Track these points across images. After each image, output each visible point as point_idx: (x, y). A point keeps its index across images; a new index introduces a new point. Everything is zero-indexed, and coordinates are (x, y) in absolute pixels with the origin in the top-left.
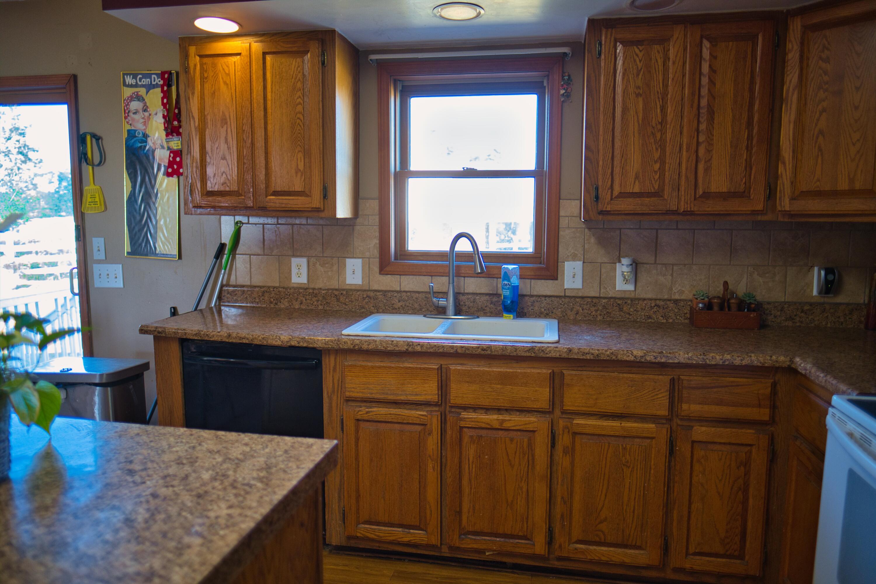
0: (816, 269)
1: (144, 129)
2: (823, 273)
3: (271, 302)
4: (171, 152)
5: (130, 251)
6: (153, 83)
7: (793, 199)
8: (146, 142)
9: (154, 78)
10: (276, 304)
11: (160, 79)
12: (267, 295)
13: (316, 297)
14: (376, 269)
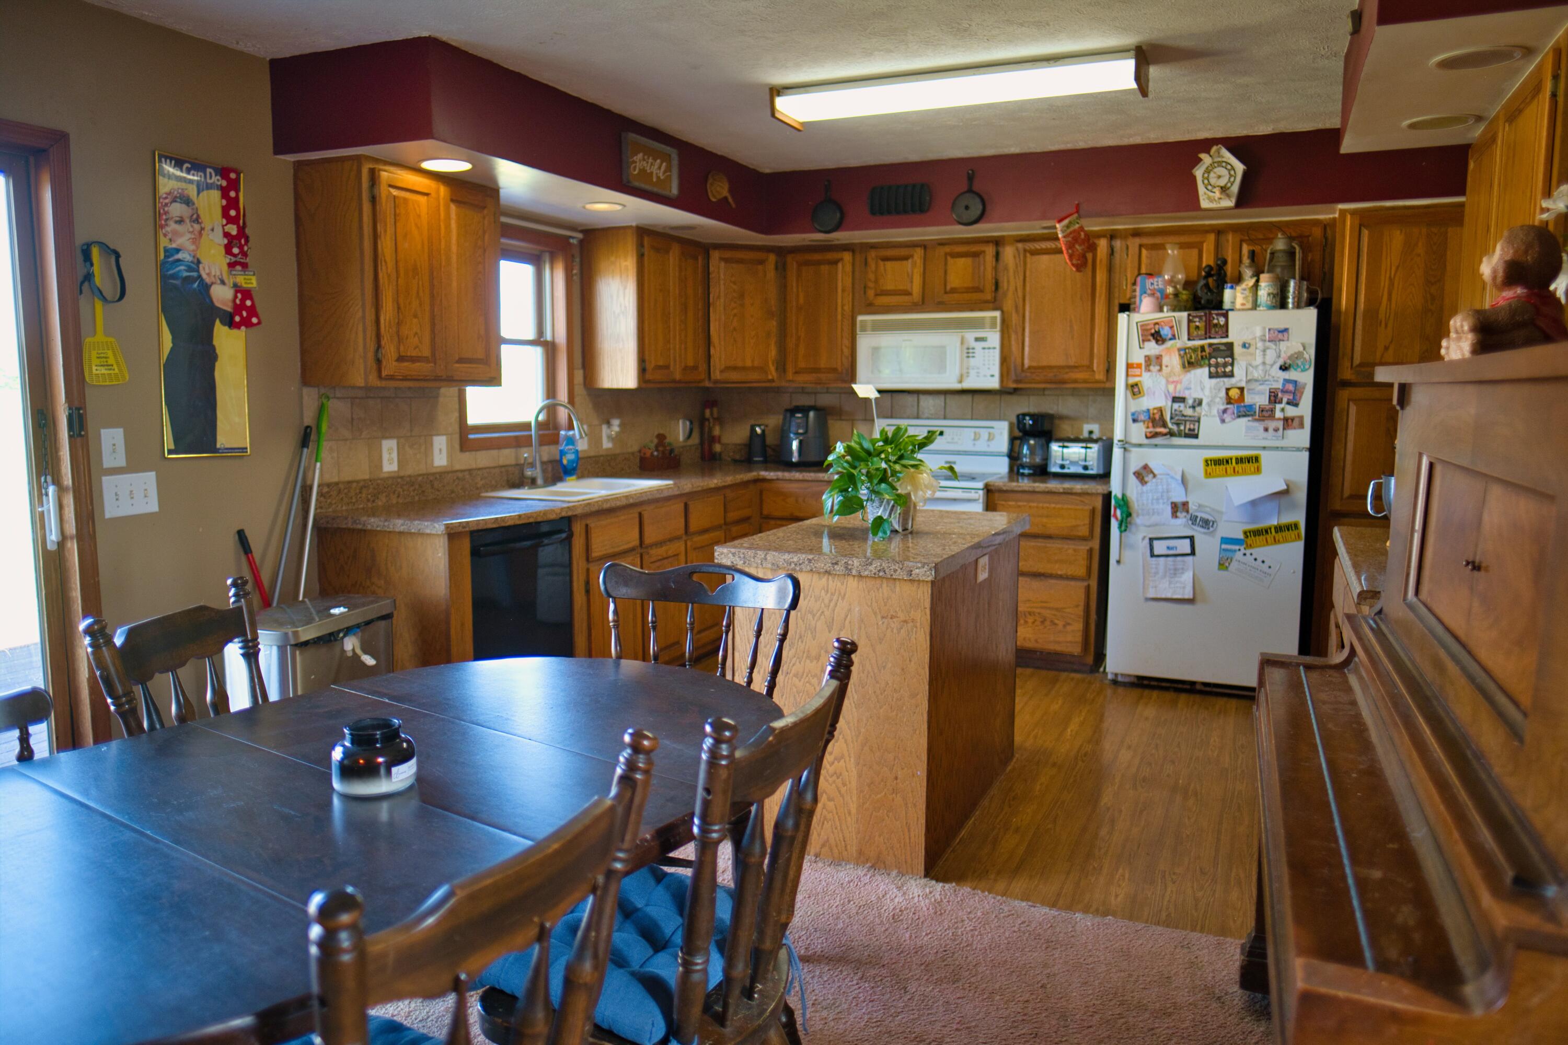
0: (681, 422)
1: (193, 251)
2: (688, 423)
3: (368, 500)
4: (237, 292)
5: (172, 447)
6: (209, 181)
7: (722, 372)
8: (198, 271)
9: (210, 173)
10: (373, 501)
11: (218, 177)
12: (364, 491)
13: (412, 485)
14: (457, 446)
